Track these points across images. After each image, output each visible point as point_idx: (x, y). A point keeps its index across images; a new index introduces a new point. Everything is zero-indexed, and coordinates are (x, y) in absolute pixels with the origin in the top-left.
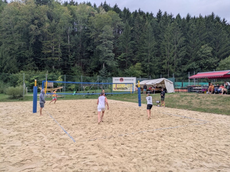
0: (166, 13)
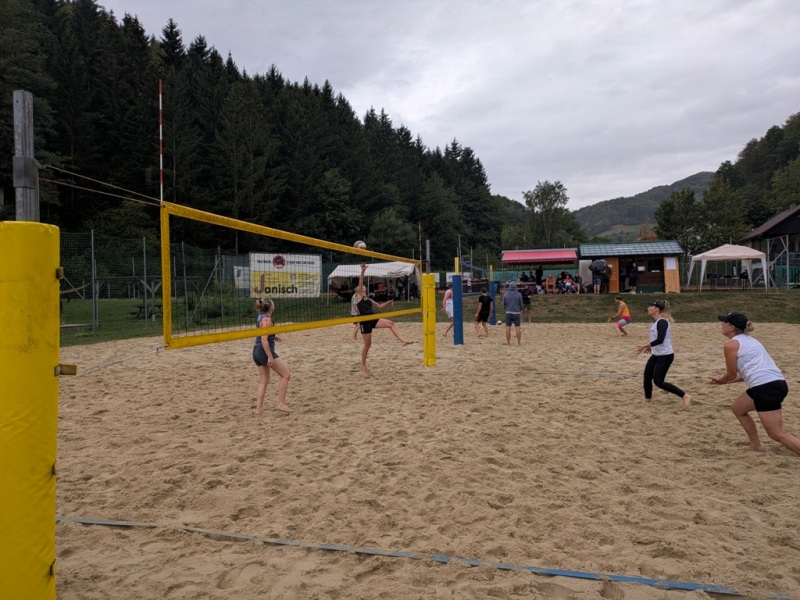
0: (201, 42)
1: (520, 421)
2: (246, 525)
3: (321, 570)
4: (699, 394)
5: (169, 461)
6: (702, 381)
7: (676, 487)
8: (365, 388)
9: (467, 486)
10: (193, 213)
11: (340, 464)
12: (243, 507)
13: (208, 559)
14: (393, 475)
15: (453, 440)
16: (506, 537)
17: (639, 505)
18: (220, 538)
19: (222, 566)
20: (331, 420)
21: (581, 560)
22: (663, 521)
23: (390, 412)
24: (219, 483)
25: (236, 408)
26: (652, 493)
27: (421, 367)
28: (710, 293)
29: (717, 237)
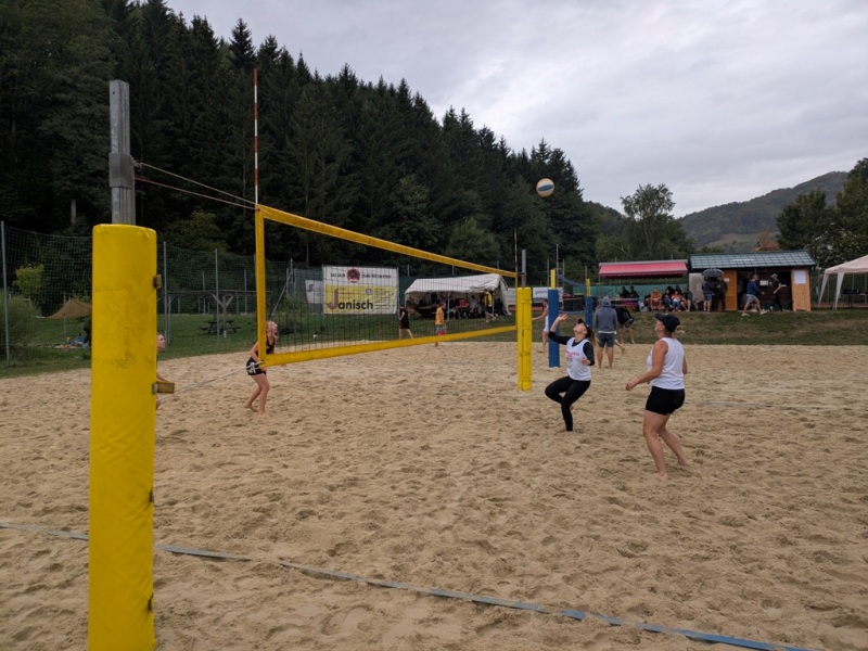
0: (272, 43)
1: (639, 455)
2: (345, 562)
3: (436, 620)
4: (853, 429)
5: (256, 487)
6: (853, 414)
7: (846, 541)
8: (455, 413)
9: (589, 529)
10: (288, 217)
11: (439, 497)
12: (340, 541)
13: (309, 599)
14: (501, 512)
15: (564, 475)
16: (646, 591)
17: (803, 561)
18: (319, 576)
19: (324, 608)
20: (423, 448)
21: (743, 624)
22: (838, 582)
23: (488, 440)
24: (311, 513)
25: (319, 431)
26: (817, 547)
27: (515, 391)
28: (848, 311)
29: (853, 247)
